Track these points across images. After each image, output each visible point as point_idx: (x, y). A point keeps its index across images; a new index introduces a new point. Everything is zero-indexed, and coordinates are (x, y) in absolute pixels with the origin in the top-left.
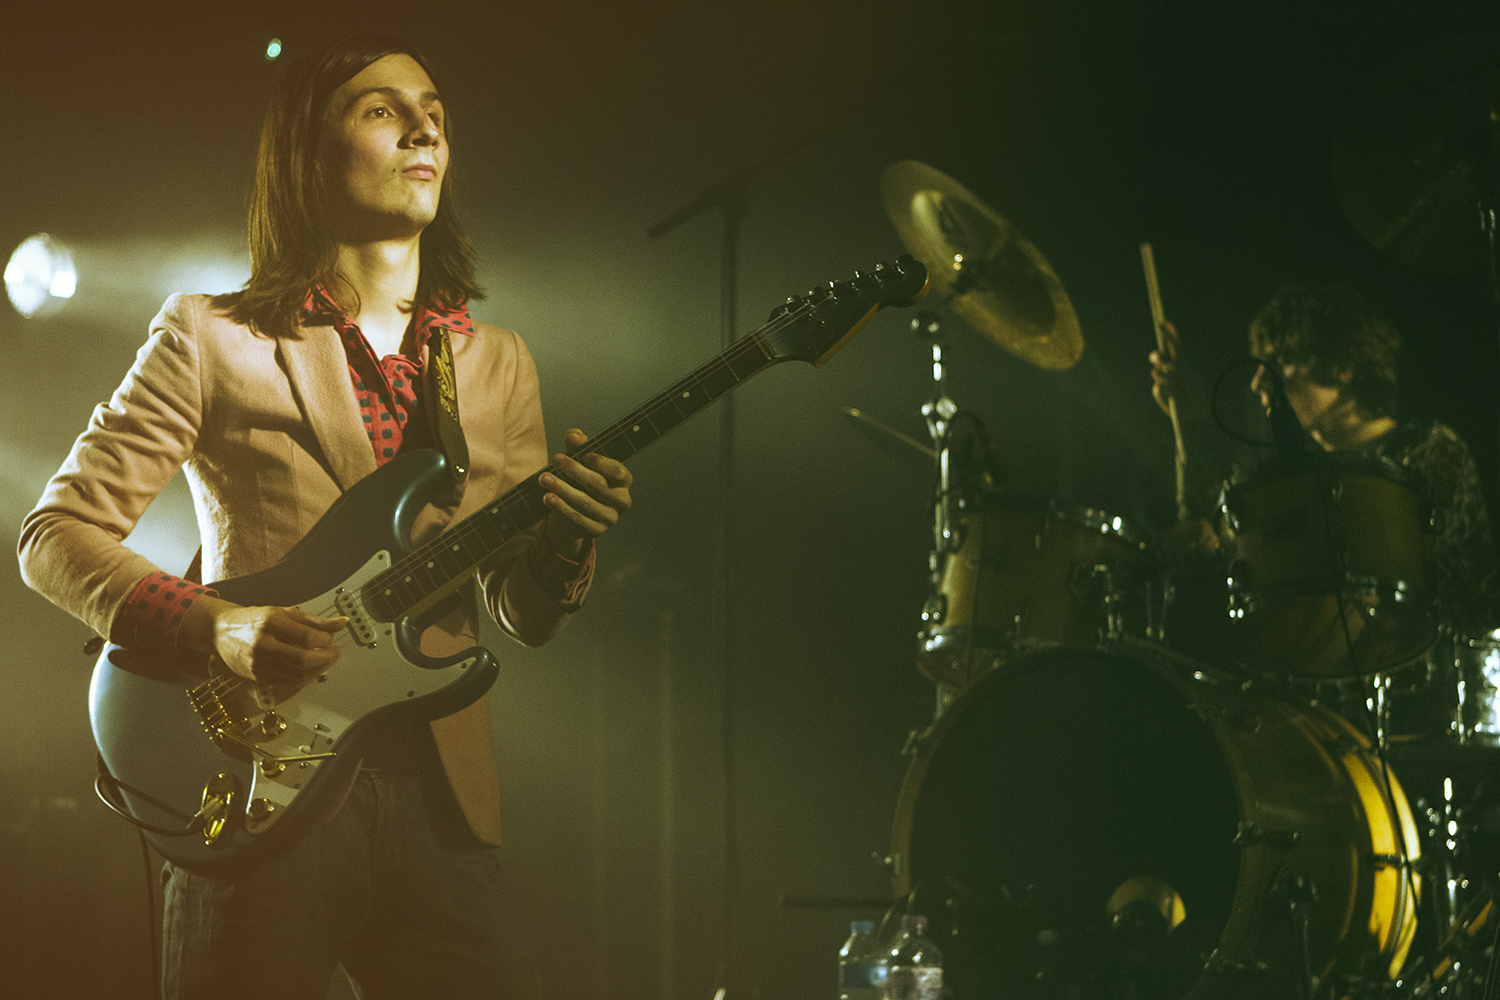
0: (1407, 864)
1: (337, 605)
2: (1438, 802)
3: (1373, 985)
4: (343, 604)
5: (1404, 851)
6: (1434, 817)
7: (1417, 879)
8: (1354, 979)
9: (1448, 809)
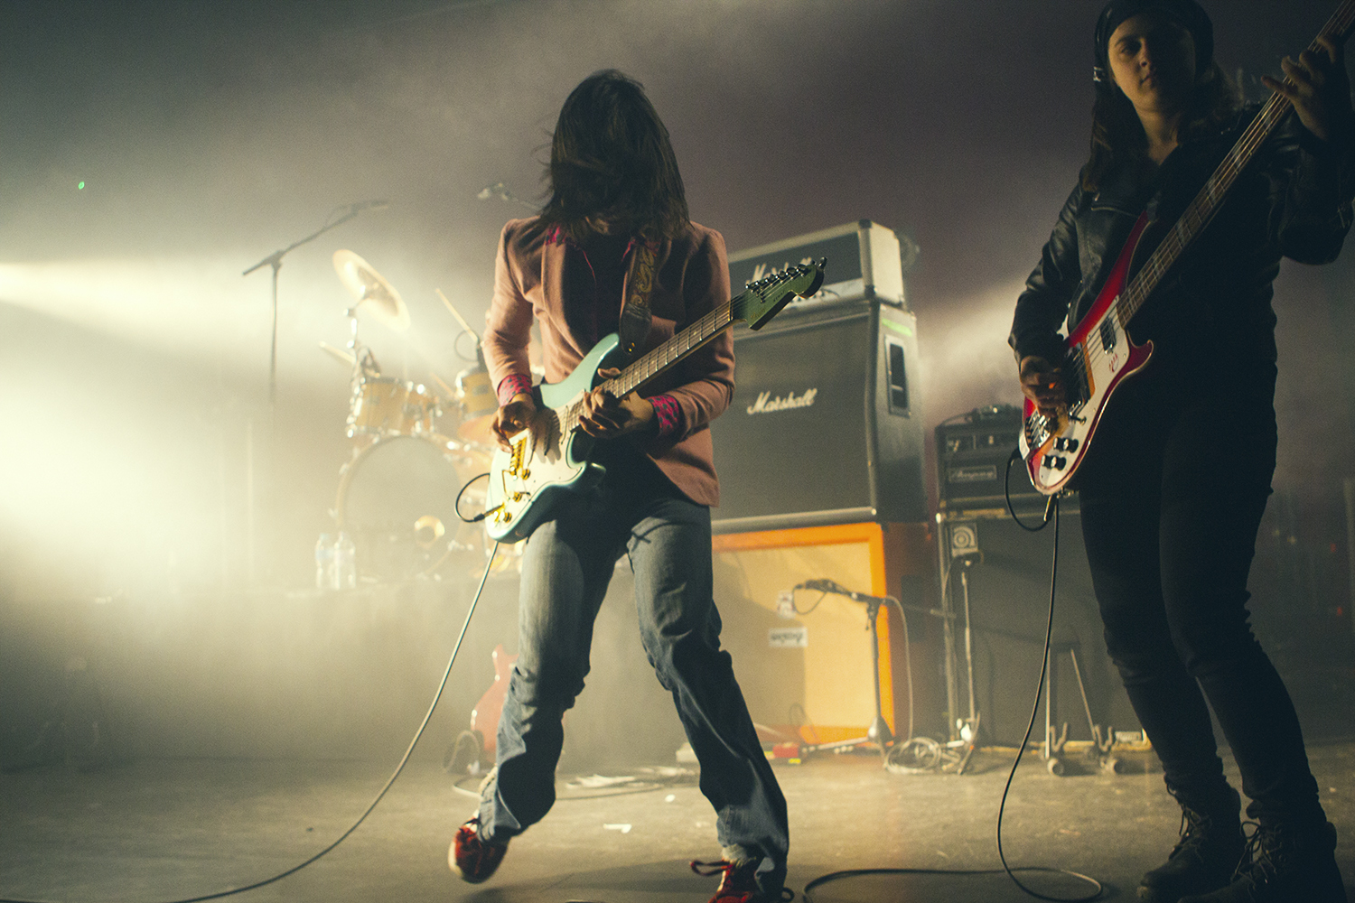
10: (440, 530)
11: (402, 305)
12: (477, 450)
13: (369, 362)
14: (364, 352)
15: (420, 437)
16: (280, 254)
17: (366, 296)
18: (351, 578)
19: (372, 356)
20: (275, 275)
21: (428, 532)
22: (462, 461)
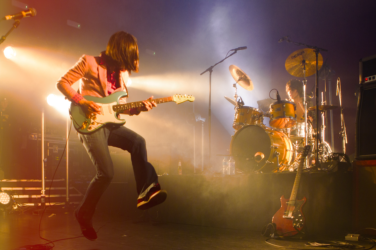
0: (291, 151)
1: (108, 106)
2: (295, 144)
3: (286, 165)
4: (109, 107)
5: (291, 149)
6: (295, 145)
7: (292, 153)
8: (284, 164)
9: (296, 144)
10: (263, 156)
11: (251, 82)
12: (276, 130)
13: (240, 101)
14: (239, 98)
15: (257, 126)
16: (212, 67)
17: (239, 80)
18: (234, 172)
19: (242, 100)
20: (211, 74)
21: (259, 157)
22: (271, 133)
